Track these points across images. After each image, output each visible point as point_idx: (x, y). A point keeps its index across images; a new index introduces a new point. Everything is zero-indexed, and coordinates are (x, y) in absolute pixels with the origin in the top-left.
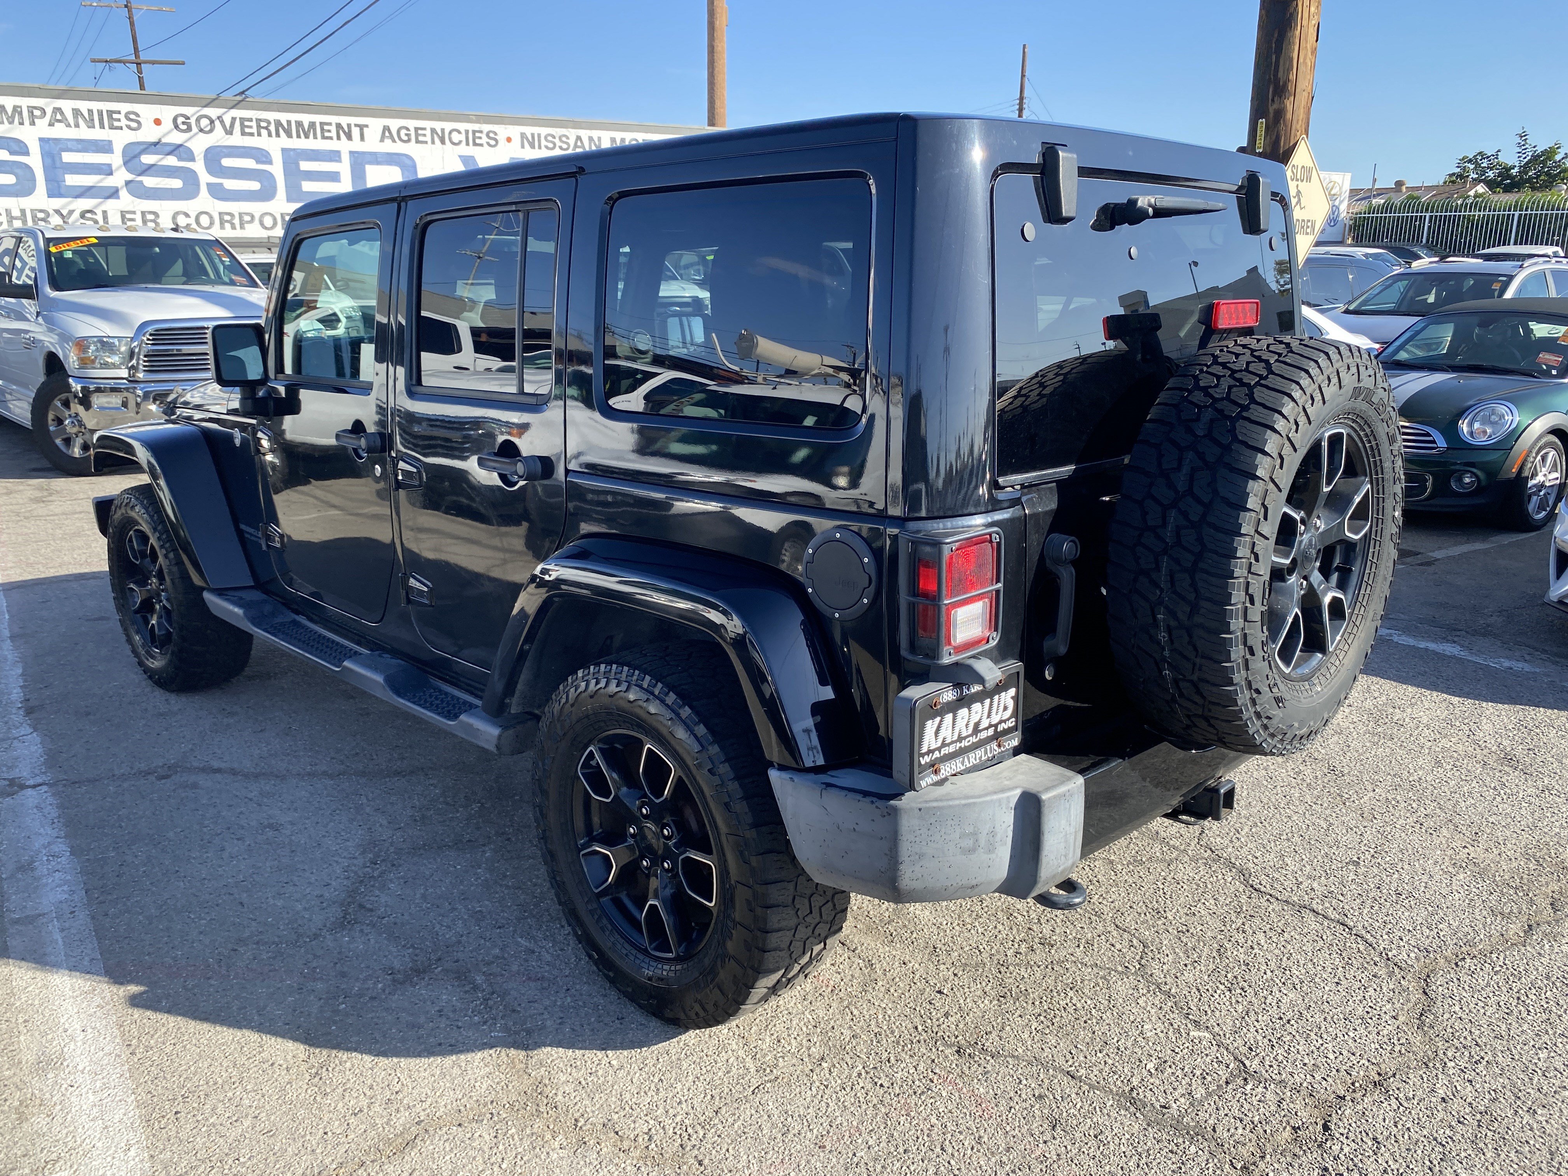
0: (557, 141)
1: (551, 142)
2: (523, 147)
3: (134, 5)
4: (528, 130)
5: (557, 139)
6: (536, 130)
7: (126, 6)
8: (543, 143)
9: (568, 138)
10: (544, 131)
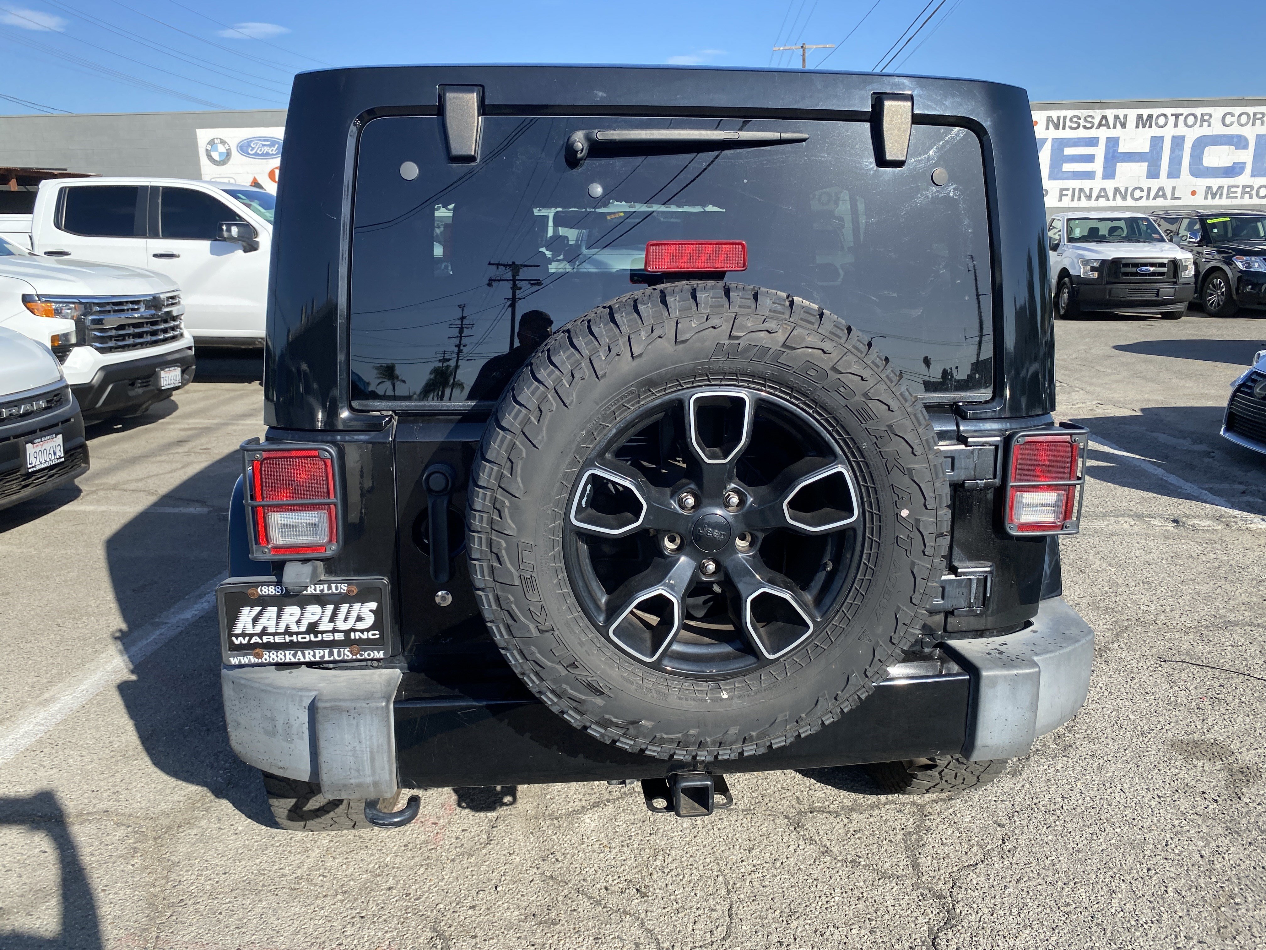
0: (1082, 122)
1: (1076, 122)
2: (1047, 128)
3: (807, 46)
4: (1054, 114)
5: (1082, 119)
6: (1062, 113)
7: (802, 47)
8: (1068, 123)
9: (1093, 118)
10: (1069, 113)
